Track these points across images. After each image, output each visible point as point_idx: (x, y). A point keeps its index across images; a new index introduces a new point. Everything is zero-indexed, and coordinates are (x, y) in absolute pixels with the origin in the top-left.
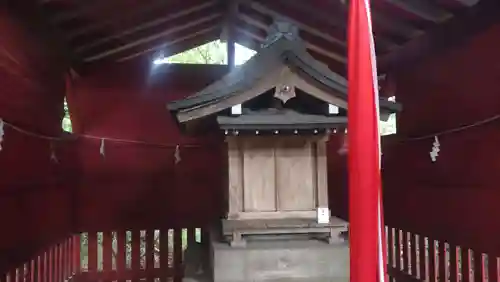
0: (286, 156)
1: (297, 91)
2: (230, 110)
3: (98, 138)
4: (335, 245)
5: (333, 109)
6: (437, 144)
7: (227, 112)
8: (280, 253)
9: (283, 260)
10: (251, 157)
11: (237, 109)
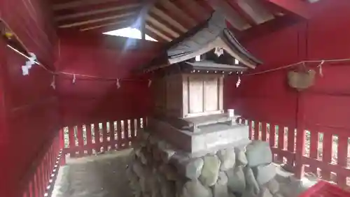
0: (208, 84)
1: (224, 51)
2: (194, 59)
3: (71, 74)
4: (235, 127)
5: (237, 62)
6: (239, 80)
7: (193, 60)
8: (219, 133)
9: (220, 136)
10: (193, 85)
11: (198, 59)
